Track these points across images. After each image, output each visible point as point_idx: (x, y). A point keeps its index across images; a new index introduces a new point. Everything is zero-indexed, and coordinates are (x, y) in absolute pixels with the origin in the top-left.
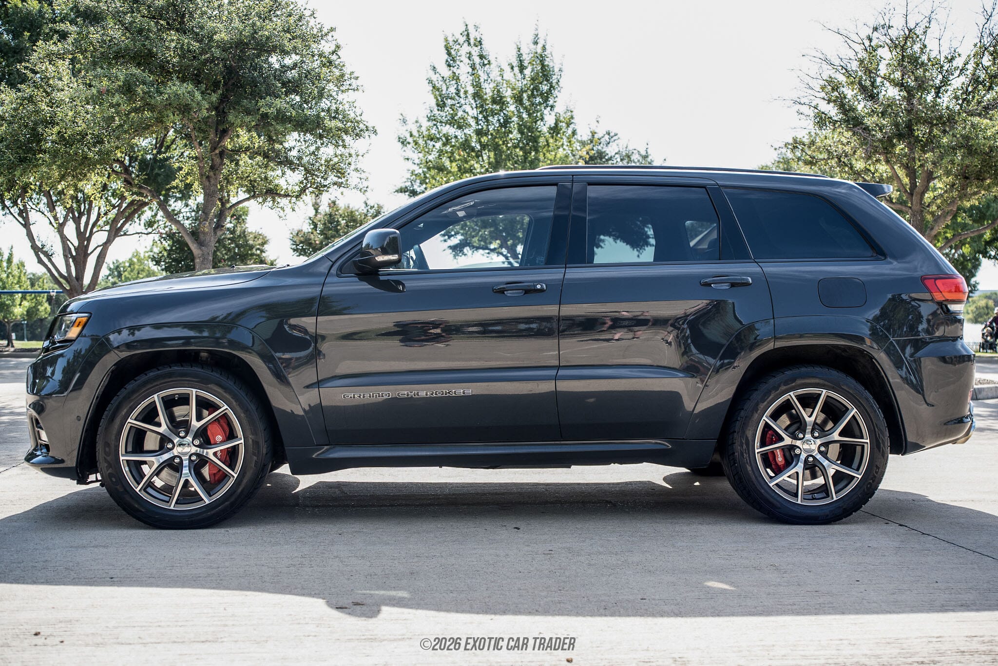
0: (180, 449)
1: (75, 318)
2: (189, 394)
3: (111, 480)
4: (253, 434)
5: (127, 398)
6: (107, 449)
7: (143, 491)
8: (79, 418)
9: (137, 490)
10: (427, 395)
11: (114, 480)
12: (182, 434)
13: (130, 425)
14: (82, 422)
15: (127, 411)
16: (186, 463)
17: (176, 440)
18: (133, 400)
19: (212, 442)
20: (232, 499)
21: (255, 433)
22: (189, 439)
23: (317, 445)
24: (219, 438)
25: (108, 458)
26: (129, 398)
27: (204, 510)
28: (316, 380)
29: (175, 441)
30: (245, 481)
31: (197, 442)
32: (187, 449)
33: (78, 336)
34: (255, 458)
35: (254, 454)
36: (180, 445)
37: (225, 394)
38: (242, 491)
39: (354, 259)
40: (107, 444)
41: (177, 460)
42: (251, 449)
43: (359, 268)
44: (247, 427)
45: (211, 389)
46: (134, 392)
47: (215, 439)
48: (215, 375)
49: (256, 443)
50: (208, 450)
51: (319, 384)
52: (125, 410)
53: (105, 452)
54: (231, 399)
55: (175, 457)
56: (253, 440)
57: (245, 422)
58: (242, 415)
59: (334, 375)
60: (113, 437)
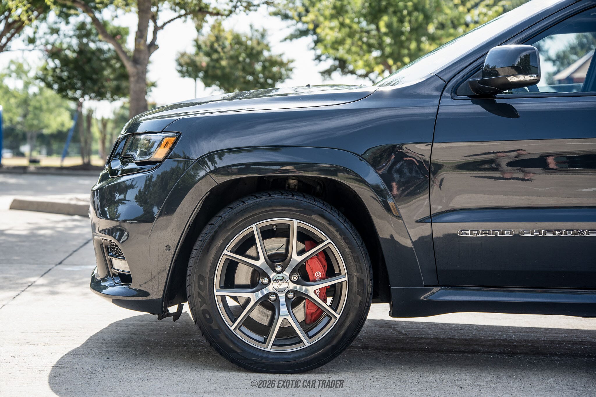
0: (276, 285)
1: (161, 138)
2: (289, 225)
3: (205, 317)
4: (358, 272)
5: (223, 227)
6: (201, 283)
7: (237, 330)
8: (168, 248)
9: (232, 329)
10: (555, 234)
11: (208, 317)
12: (279, 269)
13: (225, 257)
14: (172, 252)
15: (223, 242)
16: (282, 300)
17: (273, 275)
18: (229, 230)
19: (311, 278)
20: (335, 342)
21: (360, 270)
22: (286, 273)
23: (425, 286)
24: (319, 274)
25: (203, 293)
26: (226, 227)
27: (304, 353)
28: (428, 215)
29: (271, 277)
30: (348, 323)
31: (295, 278)
32: (284, 285)
33: (165, 158)
34: (360, 298)
35: (358, 293)
36: (276, 280)
37: (328, 226)
38: (345, 334)
39: (470, 79)
40: (201, 278)
41: (273, 297)
42: (355, 288)
43: (476, 90)
44: (352, 263)
45: (314, 220)
46: (230, 220)
47: (313, 275)
48: (318, 205)
49: (360, 281)
50: (308, 288)
51: (431, 218)
52: (221, 241)
53: (199, 286)
54: (336, 233)
55: (271, 293)
56: (358, 278)
57: (350, 258)
58: (347, 250)
59: (449, 209)
60: (208, 270)
